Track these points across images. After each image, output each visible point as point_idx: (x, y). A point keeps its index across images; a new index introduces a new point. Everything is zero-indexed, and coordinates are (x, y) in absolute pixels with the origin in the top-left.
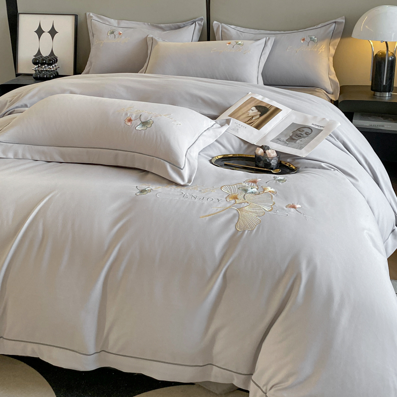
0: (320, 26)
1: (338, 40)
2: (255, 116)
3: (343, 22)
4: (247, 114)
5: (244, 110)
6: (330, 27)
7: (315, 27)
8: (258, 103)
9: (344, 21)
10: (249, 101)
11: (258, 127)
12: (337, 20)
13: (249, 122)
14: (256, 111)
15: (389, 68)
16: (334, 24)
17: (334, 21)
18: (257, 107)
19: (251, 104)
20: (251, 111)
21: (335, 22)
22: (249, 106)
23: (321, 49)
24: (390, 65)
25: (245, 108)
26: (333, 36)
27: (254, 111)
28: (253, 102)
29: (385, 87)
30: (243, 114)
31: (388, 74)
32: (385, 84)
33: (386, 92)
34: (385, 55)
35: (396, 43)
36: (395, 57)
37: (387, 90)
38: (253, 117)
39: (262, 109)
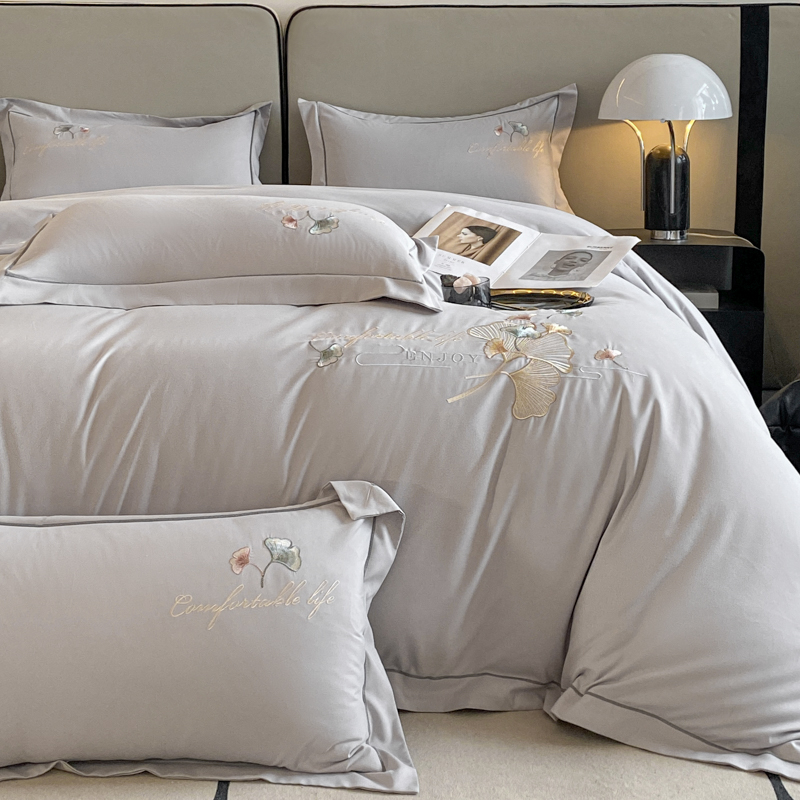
0: (527, 104)
1: (566, 133)
2: (473, 243)
3: (572, 96)
4: (457, 240)
5: (448, 234)
6: (548, 106)
7: (518, 105)
8: (472, 222)
9: (576, 92)
10: (453, 218)
11: (487, 260)
12: (561, 91)
13: (467, 252)
14: (473, 235)
15: (679, 179)
16: (556, 101)
17: (556, 93)
18: (472, 229)
19: (458, 223)
20: (461, 235)
21: (558, 96)
22: (456, 227)
23: (538, 148)
24: (680, 174)
25: (448, 230)
26: (558, 123)
27: (468, 236)
28: (462, 220)
29: (674, 218)
30: (450, 240)
31: (678, 192)
32: (672, 212)
33: (677, 229)
34: (669, 153)
35: (689, 127)
36: (687, 157)
37: (678, 225)
38: (470, 245)
39: (484, 232)
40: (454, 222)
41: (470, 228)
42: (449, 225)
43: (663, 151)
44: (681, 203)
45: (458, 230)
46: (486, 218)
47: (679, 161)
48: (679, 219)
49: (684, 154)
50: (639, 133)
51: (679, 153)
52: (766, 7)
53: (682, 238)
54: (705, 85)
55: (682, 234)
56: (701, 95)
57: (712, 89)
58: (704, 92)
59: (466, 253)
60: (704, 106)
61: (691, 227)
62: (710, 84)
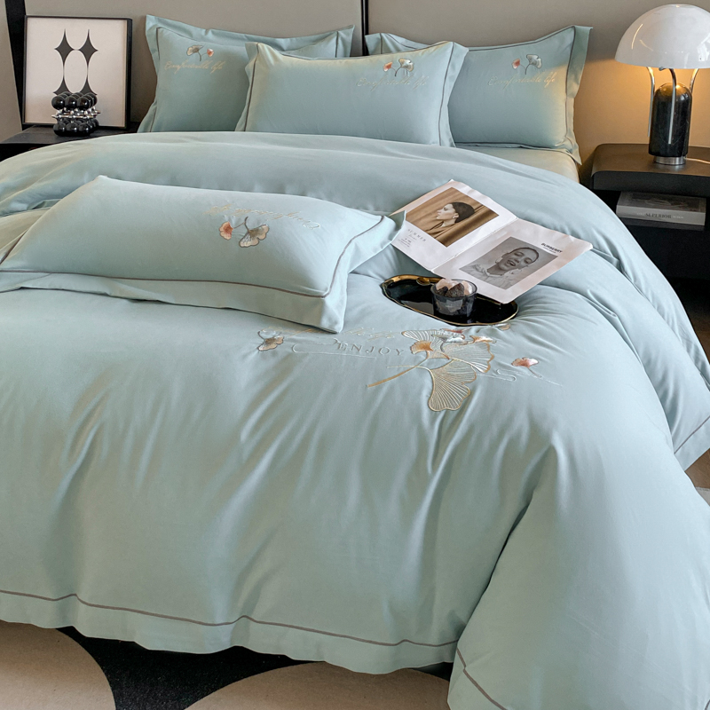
2: (447, 220)
14: (452, 211)
15: (679, 115)
24: (680, 110)
27: (449, 212)
28: (452, 196)
29: (671, 147)
31: (677, 125)
32: (670, 143)
33: (673, 157)
34: (672, 93)
37: (677, 153)
38: (442, 223)
43: (669, 90)
44: (679, 134)
47: (683, 98)
48: (676, 148)
49: (689, 93)
51: (683, 92)
53: (680, 164)
59: (432, 231)
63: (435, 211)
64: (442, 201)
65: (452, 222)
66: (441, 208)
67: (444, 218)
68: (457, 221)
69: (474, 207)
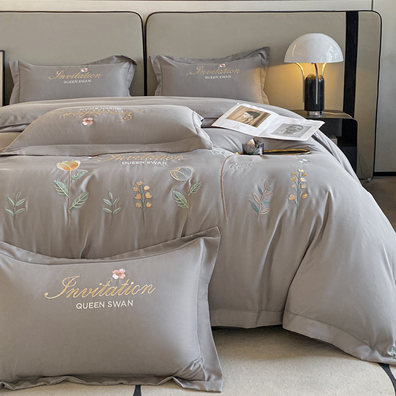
10: (241, 108)
11: (255, 125)
14: (249, 115)
15: (320, 89)
18: (249, 113)
24: (320, 86)
27: (247, 115)
28: (244, 109)
29: (317, 106)
30: (239, 117)
31: (319, 94)
32: (317, 103)
33: (318, 111)
34: (315, 77)
35: (324, 66)
36: (323, 79)
37: (319, 109)
38: (248, 119)
39: (255, 114)
40: (241, 110)
41: (247, 112)
42: (239, 111)
43: (313, 76)
44: (320, 99)
45: (243, 113)
46: (255, 108)
47: (320, 81)
48: (319, 107)
49: (322, 77)
50: (302, 68)
51: (320, 77)
52: (357, 12)
53: (321, 115)
54: (331, 47)
55: (321, 113)
56: (330, 51)
57: (334, 49)
58: (332, 50)
59: (246, 122)
60: (331, 57)
61: (325, 109)
62: (333, 46)
63: (241, 115)
64: (241, 111)
65: (253, 118)
66: (243, 114)
67: (248, 117)
68: (254, 118)
69: (258, 112)
